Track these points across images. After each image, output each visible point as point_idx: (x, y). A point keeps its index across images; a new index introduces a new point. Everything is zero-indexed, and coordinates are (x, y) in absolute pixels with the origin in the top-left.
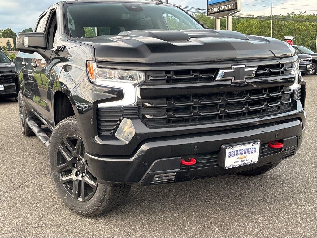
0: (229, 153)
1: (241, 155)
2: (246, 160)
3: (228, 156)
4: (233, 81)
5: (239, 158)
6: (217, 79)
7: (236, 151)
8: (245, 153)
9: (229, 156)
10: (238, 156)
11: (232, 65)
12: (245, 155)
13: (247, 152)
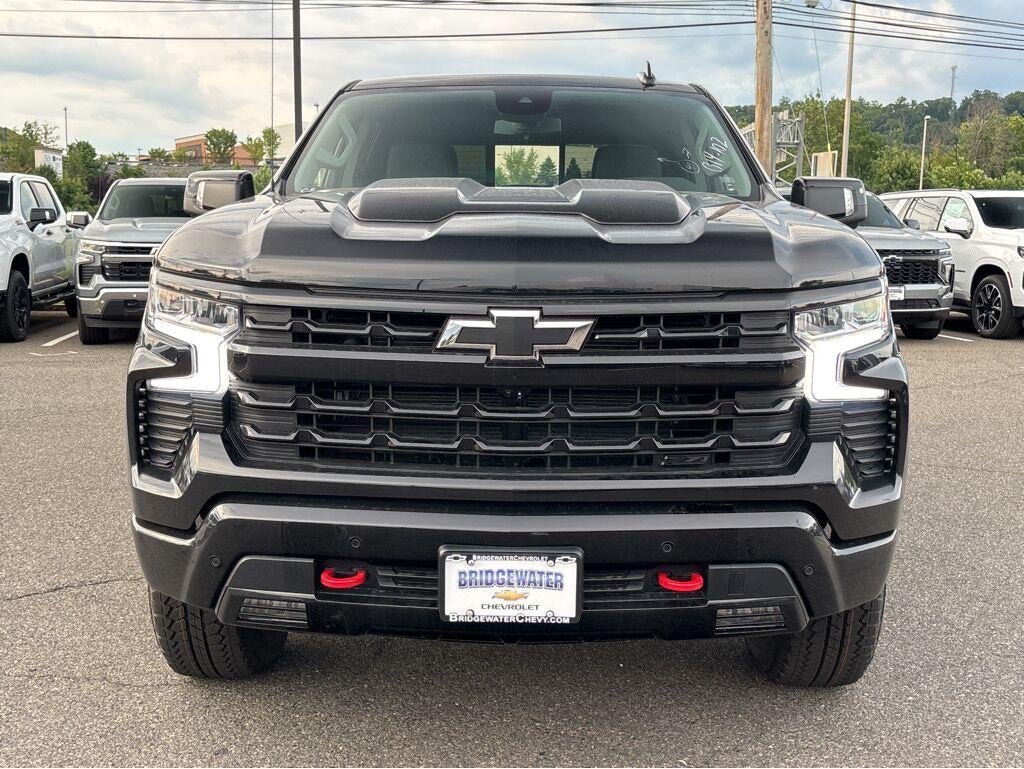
0: (460, 573)
1: (505, 588)
2: (526, 607)
3: (457, 584)
4: (493, 356)
5: (500, 597)
6: (439, 346)
7: (487, 572)
8: (522, 583)
9: (460, 585)
10: (495, 589)
11: (489, 308)
12: (520, 590)
13: (528, 581)
